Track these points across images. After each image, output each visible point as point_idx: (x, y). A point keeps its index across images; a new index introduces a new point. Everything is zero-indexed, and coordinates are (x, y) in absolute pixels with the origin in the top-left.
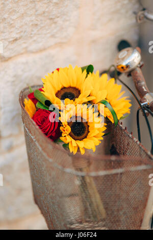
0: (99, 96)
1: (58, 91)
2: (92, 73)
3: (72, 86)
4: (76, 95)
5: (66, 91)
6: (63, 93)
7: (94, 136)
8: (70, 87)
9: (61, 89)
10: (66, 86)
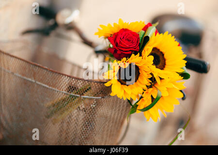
0: (162, 89)
1: (159, 50)
2: (183, 79)
3: (166, 61)
4: (158, 66)
5: (161, 57)
6: (158, 54)
7: (125, 91)
8: (164, 60)
9: (161, 52)
10: (165, 56)
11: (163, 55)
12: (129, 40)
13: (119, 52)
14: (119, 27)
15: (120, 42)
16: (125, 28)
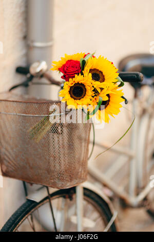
9: (100, 71)
11: (102, 73)
12: (73, 67)
13: (67, 76)
14: (65, 60)
15: (67, 69)
16: (69, 59)
